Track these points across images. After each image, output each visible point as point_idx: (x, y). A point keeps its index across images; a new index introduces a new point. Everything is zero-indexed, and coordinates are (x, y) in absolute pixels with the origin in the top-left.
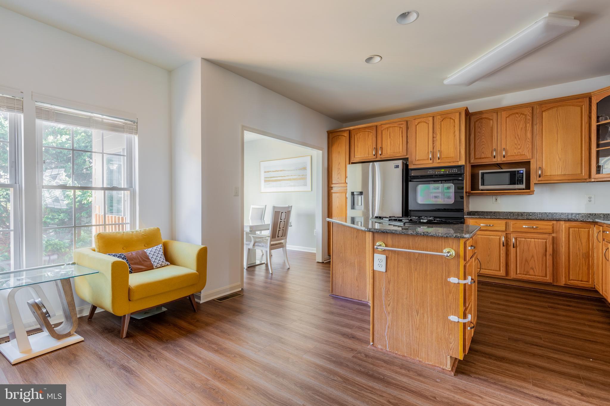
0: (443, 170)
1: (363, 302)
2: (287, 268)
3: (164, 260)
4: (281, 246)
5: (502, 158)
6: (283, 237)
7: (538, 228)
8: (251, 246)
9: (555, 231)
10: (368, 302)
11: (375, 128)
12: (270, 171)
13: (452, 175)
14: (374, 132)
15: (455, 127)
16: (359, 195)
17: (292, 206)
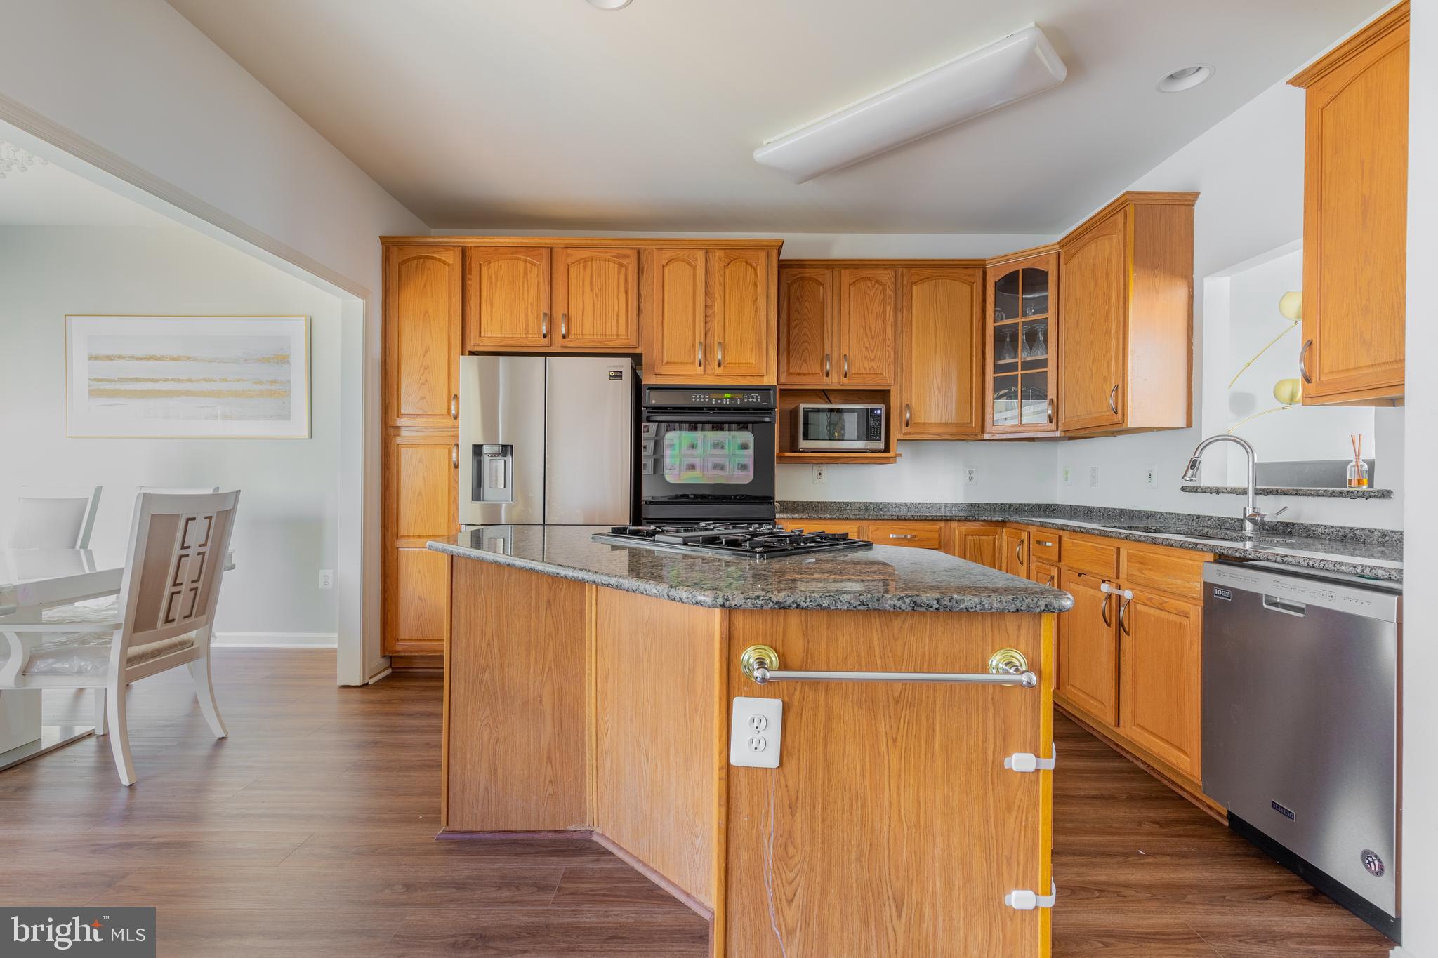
0: (728, 396)
1: (576, 836)
2: (215, 739)
4: (185, 653)
5: (842, 377)
6: (192, 619)
7: (916, 539)
8: (6, 678)
9: (942, 543)
10: (591, 832)
11: (546, 254)
12: (120, 357)
13: (748, 409)
14: (545, 265)
15: (757, 287)
16: (499, 454)
17: (238, 493)
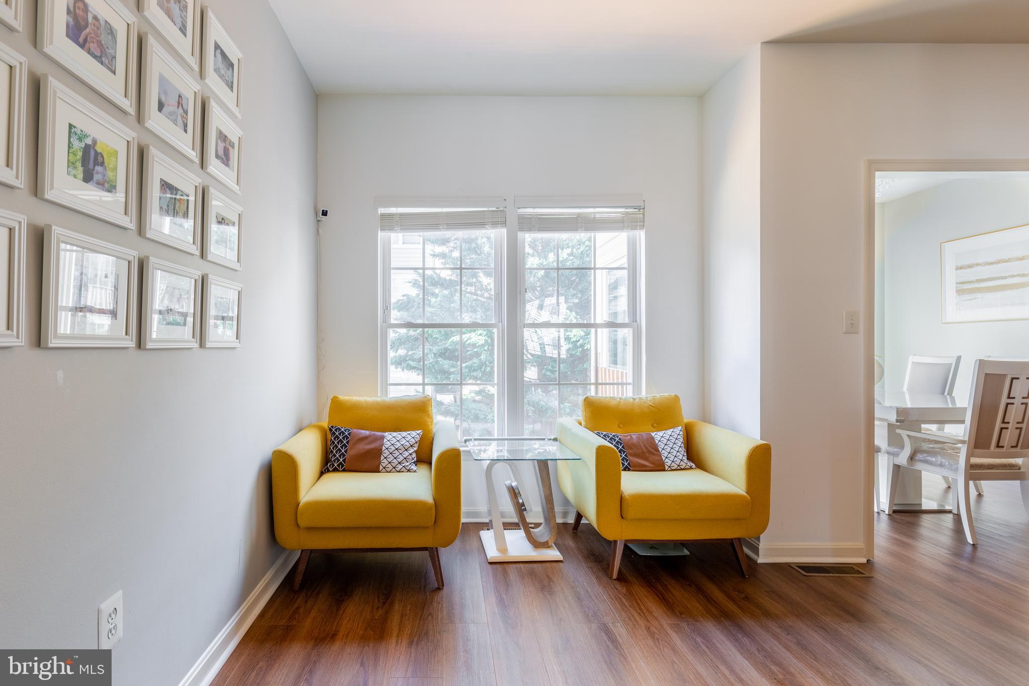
3: (685, 458)
4: (1013, 473)
6: (1018, 449)
8: (903, 459)
12: (978, 265)
